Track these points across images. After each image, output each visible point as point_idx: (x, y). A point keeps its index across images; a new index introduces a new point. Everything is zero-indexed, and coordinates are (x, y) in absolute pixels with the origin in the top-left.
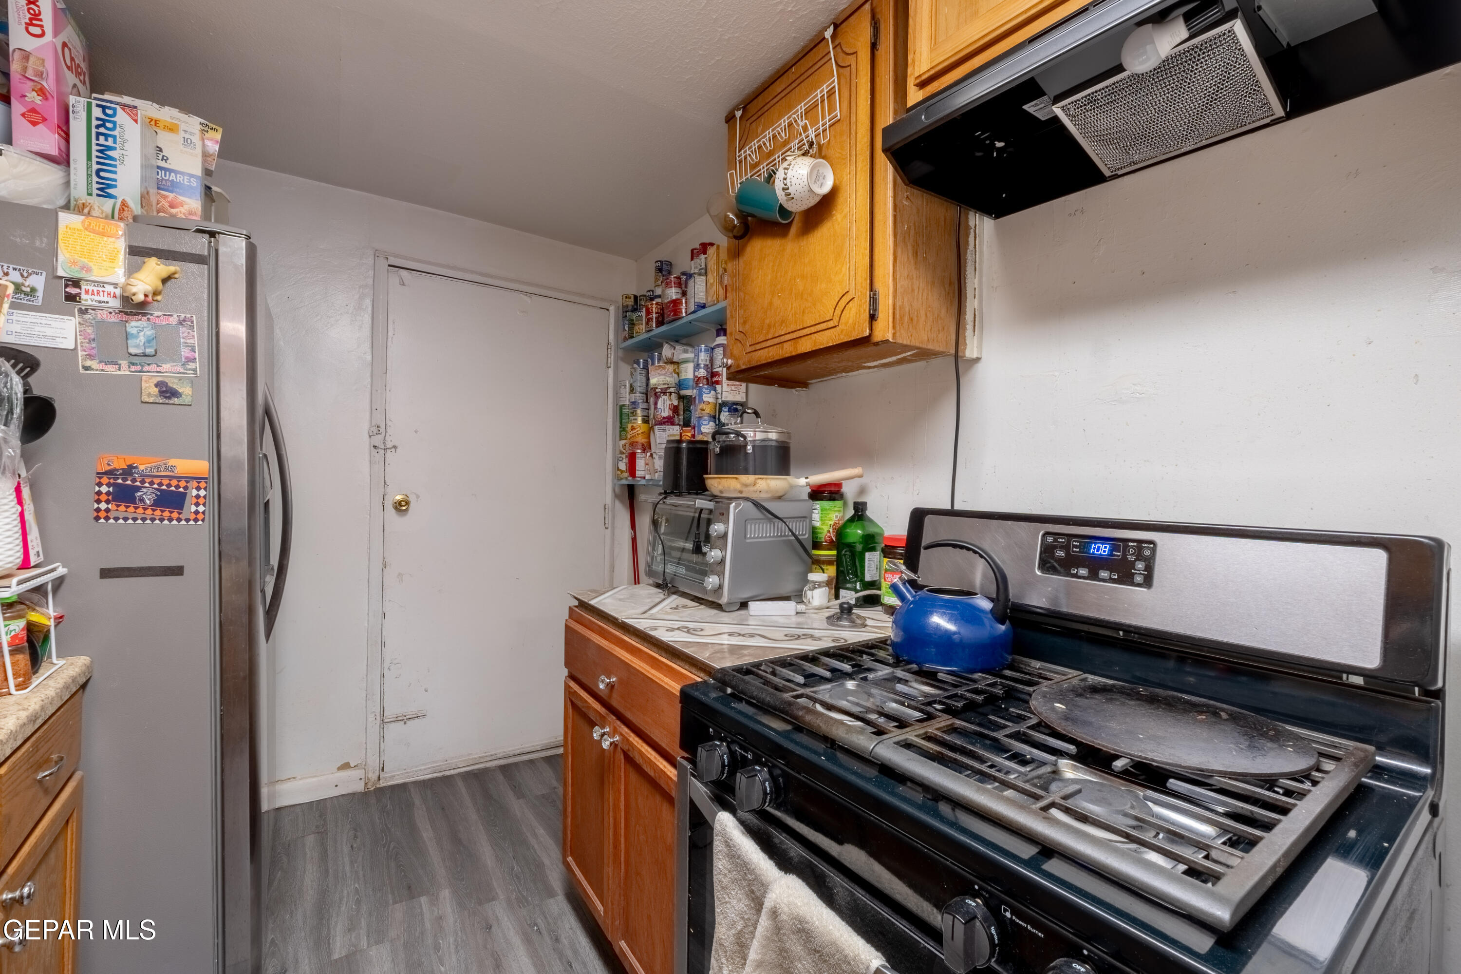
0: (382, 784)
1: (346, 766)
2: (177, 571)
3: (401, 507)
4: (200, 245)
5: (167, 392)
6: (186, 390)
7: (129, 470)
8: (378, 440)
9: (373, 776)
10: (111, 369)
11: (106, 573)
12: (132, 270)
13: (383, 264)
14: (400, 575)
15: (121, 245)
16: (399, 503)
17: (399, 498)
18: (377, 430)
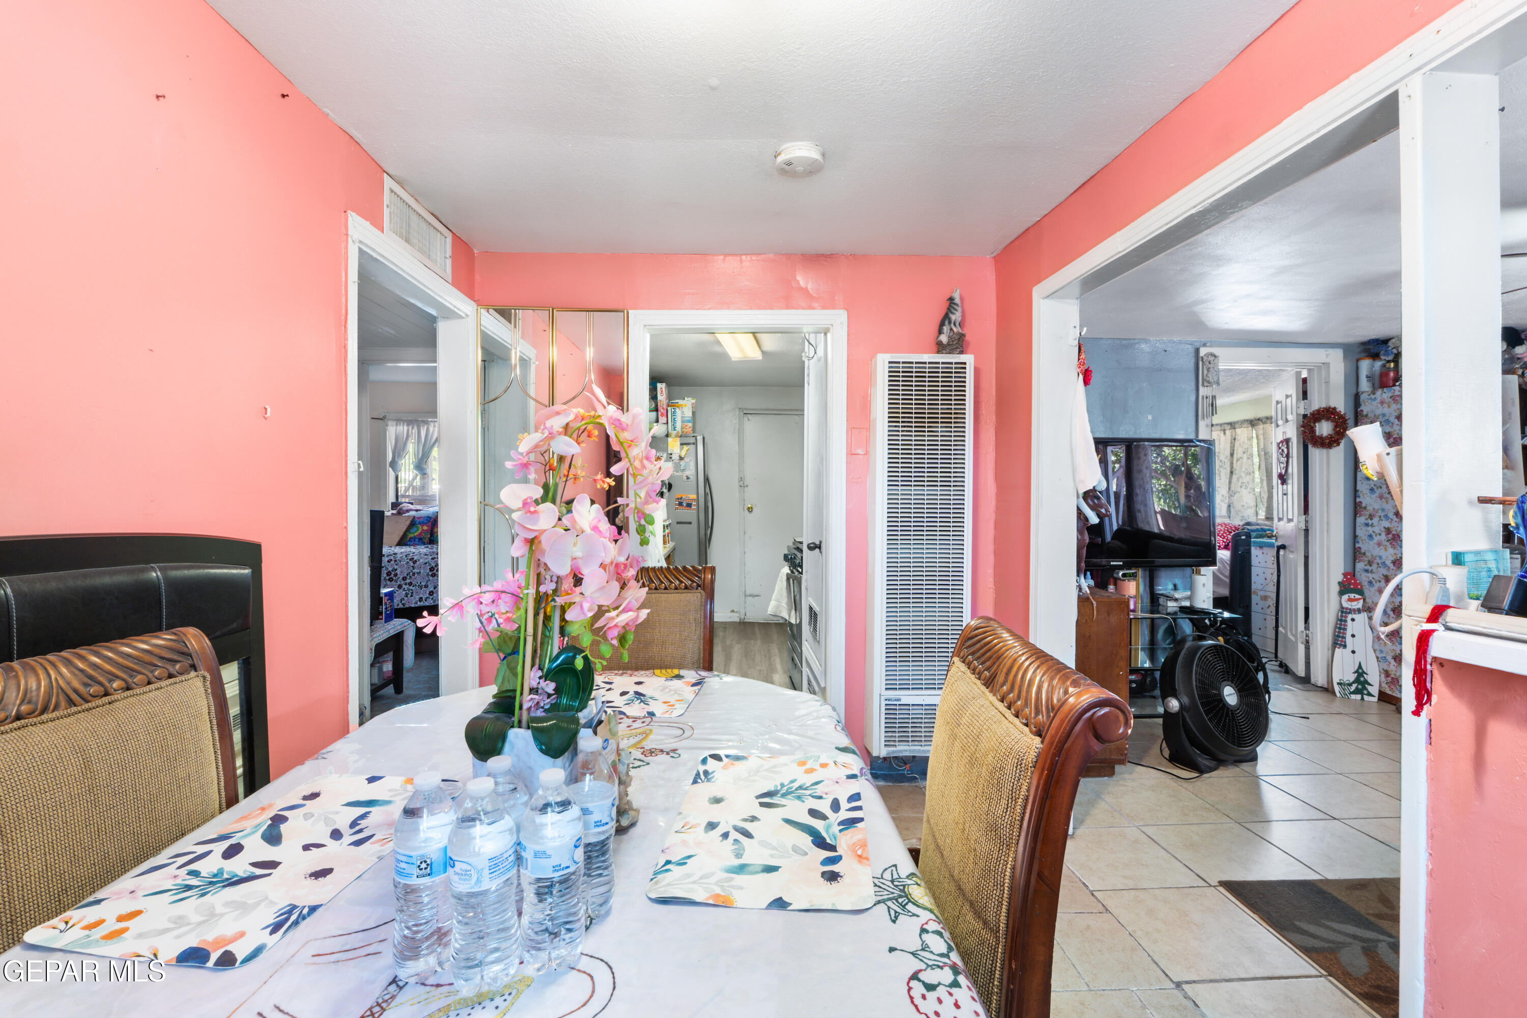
0: (746, 620)
1: (733, 611)
2: (690, 523)
3: (750, 510)
4: (692, 440)
5: (688, 478)
6: (691, 477)
7: (681, 498)
8: (741, 483)
9: (742, 617)
10: (678, 474)
11: (678, 523)
12: (681, 449)
13: (742, 414)
14: (750, 537)
15: (679, 444)
16: (749, 508)
17: (749, 506)
18: (741, 479)
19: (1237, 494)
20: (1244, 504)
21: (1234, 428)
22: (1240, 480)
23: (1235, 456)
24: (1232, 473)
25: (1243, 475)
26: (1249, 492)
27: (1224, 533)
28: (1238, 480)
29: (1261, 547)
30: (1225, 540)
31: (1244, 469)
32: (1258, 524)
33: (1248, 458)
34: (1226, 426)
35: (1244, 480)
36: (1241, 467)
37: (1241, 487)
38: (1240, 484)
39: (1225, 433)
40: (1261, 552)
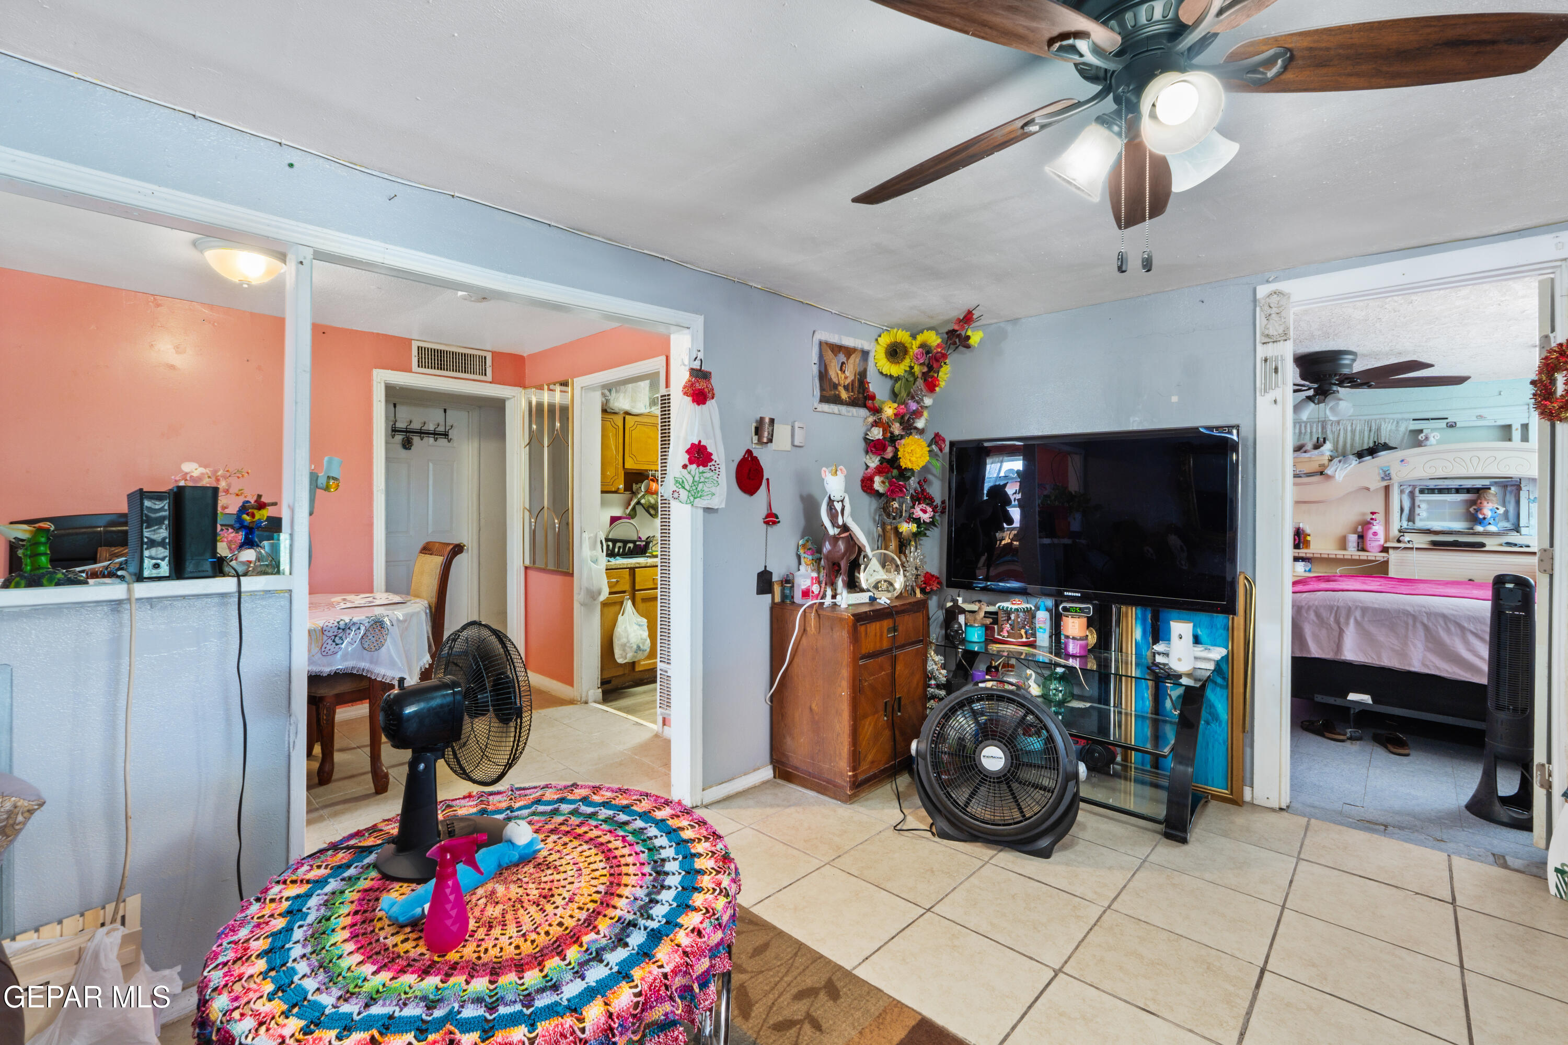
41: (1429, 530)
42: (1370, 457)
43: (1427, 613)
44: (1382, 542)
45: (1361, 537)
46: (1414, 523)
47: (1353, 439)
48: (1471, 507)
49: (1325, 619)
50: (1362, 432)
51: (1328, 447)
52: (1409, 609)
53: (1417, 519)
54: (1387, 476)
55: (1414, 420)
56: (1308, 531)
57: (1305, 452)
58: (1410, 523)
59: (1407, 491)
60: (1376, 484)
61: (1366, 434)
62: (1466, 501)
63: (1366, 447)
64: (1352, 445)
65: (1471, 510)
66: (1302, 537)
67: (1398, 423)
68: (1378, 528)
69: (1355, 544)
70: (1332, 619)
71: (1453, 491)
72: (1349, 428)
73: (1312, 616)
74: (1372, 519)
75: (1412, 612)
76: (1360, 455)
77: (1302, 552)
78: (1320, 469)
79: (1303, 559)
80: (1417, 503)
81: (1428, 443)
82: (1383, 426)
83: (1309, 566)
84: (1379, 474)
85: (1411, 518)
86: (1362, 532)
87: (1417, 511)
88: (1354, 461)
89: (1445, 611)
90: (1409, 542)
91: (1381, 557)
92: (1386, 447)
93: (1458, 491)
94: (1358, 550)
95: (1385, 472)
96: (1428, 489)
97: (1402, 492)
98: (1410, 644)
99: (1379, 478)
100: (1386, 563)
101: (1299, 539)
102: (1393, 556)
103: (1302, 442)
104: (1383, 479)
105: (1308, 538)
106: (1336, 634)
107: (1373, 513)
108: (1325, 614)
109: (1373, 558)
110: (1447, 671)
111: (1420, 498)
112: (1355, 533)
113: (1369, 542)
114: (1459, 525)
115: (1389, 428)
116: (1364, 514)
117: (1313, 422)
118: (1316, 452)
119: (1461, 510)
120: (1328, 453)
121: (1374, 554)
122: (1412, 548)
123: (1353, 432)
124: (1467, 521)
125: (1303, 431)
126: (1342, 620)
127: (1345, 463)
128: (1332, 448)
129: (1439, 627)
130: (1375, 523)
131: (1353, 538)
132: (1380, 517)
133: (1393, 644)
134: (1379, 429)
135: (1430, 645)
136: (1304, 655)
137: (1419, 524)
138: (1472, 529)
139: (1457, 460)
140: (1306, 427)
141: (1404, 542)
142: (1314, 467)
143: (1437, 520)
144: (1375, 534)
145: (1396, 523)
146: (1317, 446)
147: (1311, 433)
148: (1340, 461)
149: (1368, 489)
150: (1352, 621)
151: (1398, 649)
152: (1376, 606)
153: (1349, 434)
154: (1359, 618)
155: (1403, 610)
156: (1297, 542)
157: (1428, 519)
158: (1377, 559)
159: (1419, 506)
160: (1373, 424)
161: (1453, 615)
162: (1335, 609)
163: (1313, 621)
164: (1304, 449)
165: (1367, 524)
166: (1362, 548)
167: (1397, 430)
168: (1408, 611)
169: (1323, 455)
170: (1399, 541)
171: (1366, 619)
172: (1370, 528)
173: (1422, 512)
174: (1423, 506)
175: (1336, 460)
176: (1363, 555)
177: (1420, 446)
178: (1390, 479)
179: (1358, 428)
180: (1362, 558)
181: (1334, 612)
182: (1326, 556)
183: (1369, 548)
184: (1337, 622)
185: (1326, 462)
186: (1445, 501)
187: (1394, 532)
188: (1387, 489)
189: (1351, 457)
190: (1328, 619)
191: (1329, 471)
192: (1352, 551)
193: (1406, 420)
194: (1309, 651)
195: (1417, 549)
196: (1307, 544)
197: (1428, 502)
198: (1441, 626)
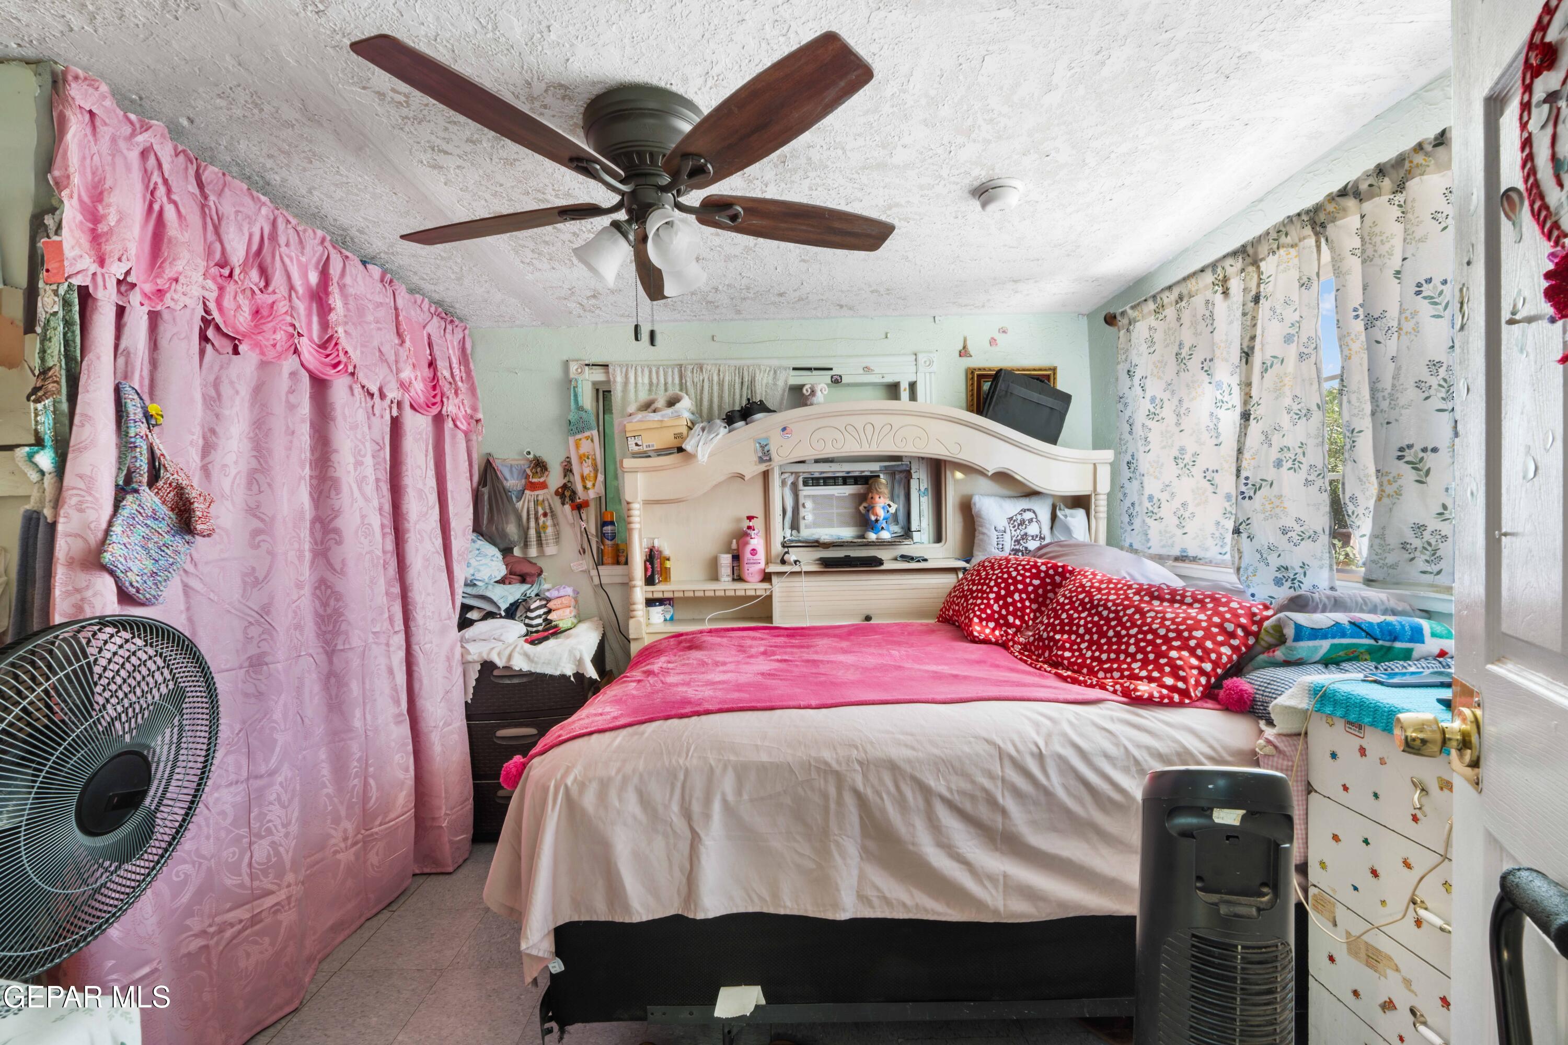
19: (1265, 490)
20: (1289, 522)
21: (1256, 263)
22: (1276, 439)
23: (1257, 359)
24: (1246, 416)
25: (1285, 421)
26: (1307, 483)
27: (1209, 635)
28: (1267, 439)
29: (1356, 726)
30: (1208, 667)
31: (1288, 401)
32: (1338, 604)
33: (1302, 356)
34: (1230, 261)
35: (1288, 441)
36: (1278, 391)
37: (1278, 464)
38: (1274, 454)
39: (1226, 293)
40: (1356, 742)
41: (817, 541)
42: (742, 423)
43: (861, 763)
44: (762, 565)
45: (736, 558)
46: (799, 531)
47: (721, 397)
48: (860, 504)
49: (660, 809)
50: (732, 385)
51: (686, 405)
52: (827, 755)
53: (802, 524)
54: (765, 456)
55: (794, 369)
56: (667, 552)
57: (654, 411)
58: (794, 532)
59: (789, 483)
60: (752, 469)
61: (737, 386)
62: (853, 496)
63: (737, 408)
64: (720, 407)
65: (861, 508)
66: (657, 563)
67: (775, 372)
68: (757, 542)
69: (729, 571)
70: (675, 808)
71: (840, 480)
72: (716, 378)
73: (632, 805)
74: (749, 528)
75: (835, 766)
76: (730, 419)
77: (659, 590)
78: (675, 443)
79: (661, 602)
80: (801, 501)
81: (815, 400)
82: (758, 378)
83: (669, 611)
84: (756, 451)
85: (795, 526)
86: (738, 549)
87: (802, 512)
88: (722, 430)
89: (898, 753)
90: (795, 562)
91: (761, 588)
92: (763, 408)
93: (845, 481)
94: (734, 580)
95: (763, 447)
96: (813, 479)
97: (783, 483)
98: (833, 847)
99: (756, 459)
100: (768, 600)
101: (653, 568)
102: (778, 587)
103: (653, 397)
104: (761, 460)
105: (668, 564)
106: (684, 846)
107: (750, 518)
108: (657, 792)
109: (752, 593)
110: (904, 905)
111: (806, 491)
112: (728, 553)
113: (746, 566)
114: (847, 533)
115: (765, 381)
116: (739, 520)
117: (668, 366)
118: (669, 411)
119: (847, 510)
120: (687, 415)
121: (753, 587)
122: (799, 573)
123: (721, 384)
124: (856, 525)
125: (655, 381)
126: (696, 808)
127: (710, 432)
128: (693, 408)
129: (885, 796)
130: (752, 533)
131: (726, 560)
132: (758, 524)
133: (801, 855)
134: (752, 381)
135: (871, 845)
136: (618, 919)
137: (807, 533)
138: (863, 537)
139: (850, 428)
140: (657, 373)
141: (790, 564)
142: (665, 439)
143: (824, 526)
144: (754, 552)
145: (780, 532)
146: (672, 403)
147: (666, 384)
148: (703, 429)
149: (742, 477)
150: (717, 807)
151: (812, 866)
152: (764, 758)
153: (716, 388)
154: (731, 798)
155: (817, 760)
156: (649, 573)
157: (815, 525)
158: (758, 593)
159: (804, 506)
160: (746, 373)
161: (909, 761)
162: (681, 777)
163: (635, 818)
164: (653, 407)
165: (743, 536)
166: (738, 578)
167: (775, 384)
168: (826, 763)
169: (679, 417)
170: (783, 562)
171: (745, 797)
172: (747, 543)
173: (808, 514)
174: (809, 504)
175: (698, 427)
176: (740, 589)
177: (805, 405)
178: (770, 460)
179: (727, 379)
180: (739, 593)
181: (679, 785)
182: (691, 594)
183: (747, 577)
184: (687, 815)
185: (684, 430)
186: (831, 497)
187: (777, 548)
188: (766, 475)
189: (718, 422)
190: (667, 807)
191: (688, 446)
192: (726, 585)
193: (785, 369)
194: (627, 908)
195: (807, 573)
196: (666, 574)
197: (814, 498)
198: (889, 793)
